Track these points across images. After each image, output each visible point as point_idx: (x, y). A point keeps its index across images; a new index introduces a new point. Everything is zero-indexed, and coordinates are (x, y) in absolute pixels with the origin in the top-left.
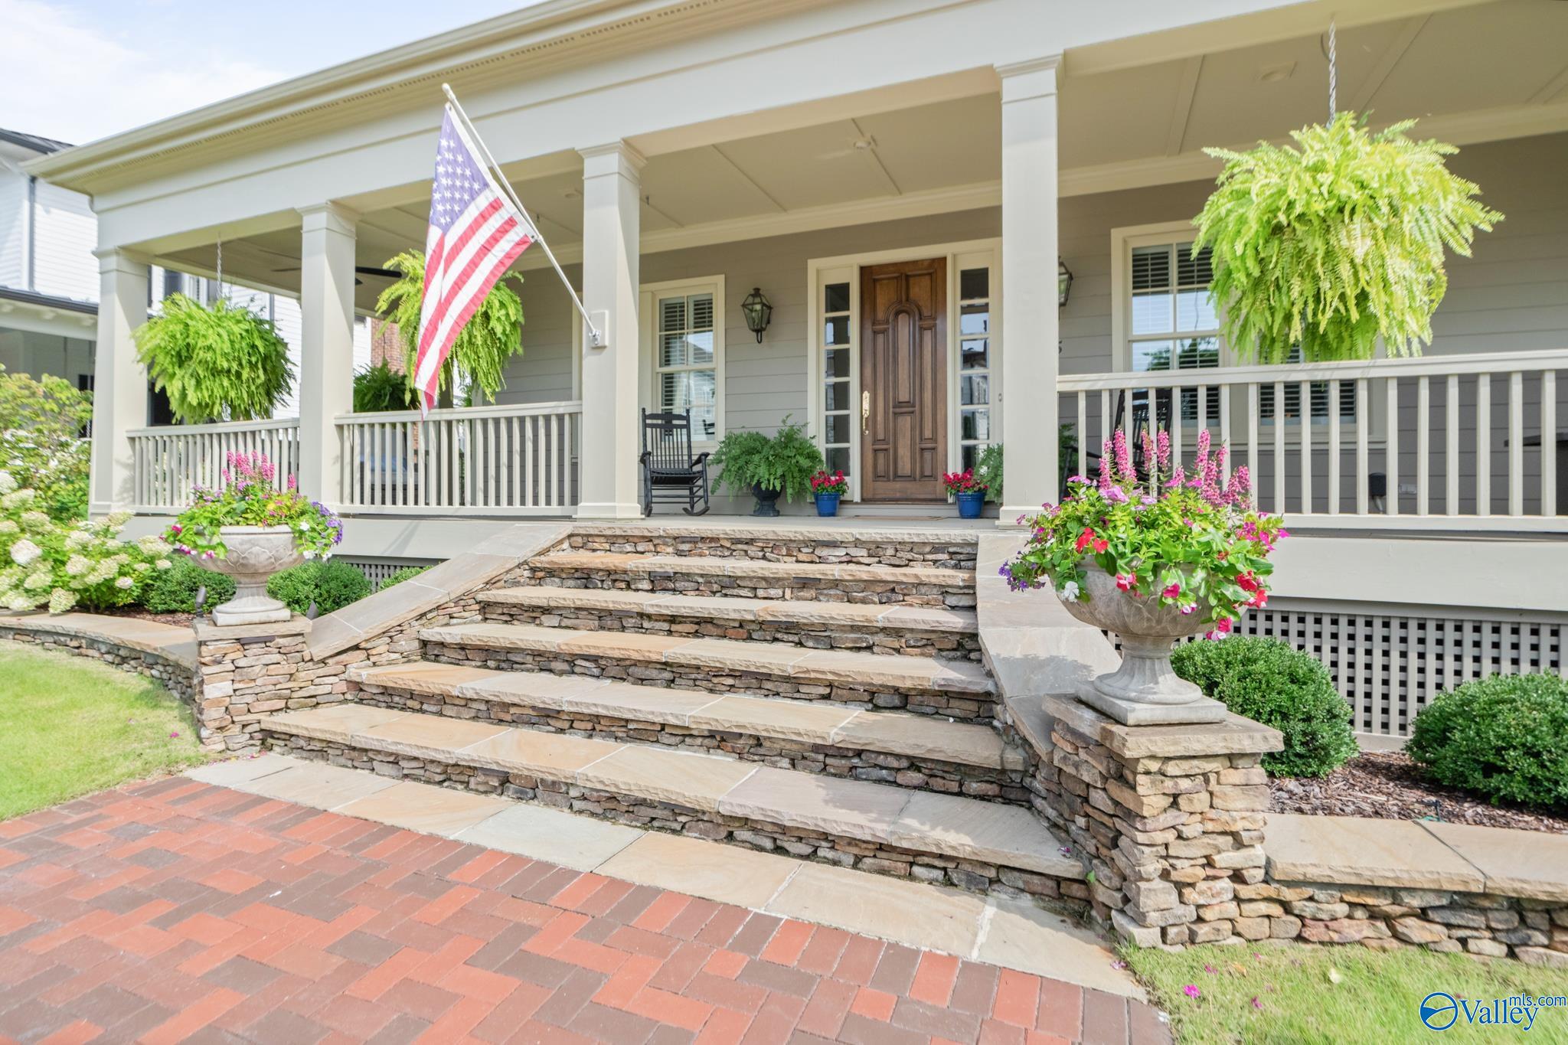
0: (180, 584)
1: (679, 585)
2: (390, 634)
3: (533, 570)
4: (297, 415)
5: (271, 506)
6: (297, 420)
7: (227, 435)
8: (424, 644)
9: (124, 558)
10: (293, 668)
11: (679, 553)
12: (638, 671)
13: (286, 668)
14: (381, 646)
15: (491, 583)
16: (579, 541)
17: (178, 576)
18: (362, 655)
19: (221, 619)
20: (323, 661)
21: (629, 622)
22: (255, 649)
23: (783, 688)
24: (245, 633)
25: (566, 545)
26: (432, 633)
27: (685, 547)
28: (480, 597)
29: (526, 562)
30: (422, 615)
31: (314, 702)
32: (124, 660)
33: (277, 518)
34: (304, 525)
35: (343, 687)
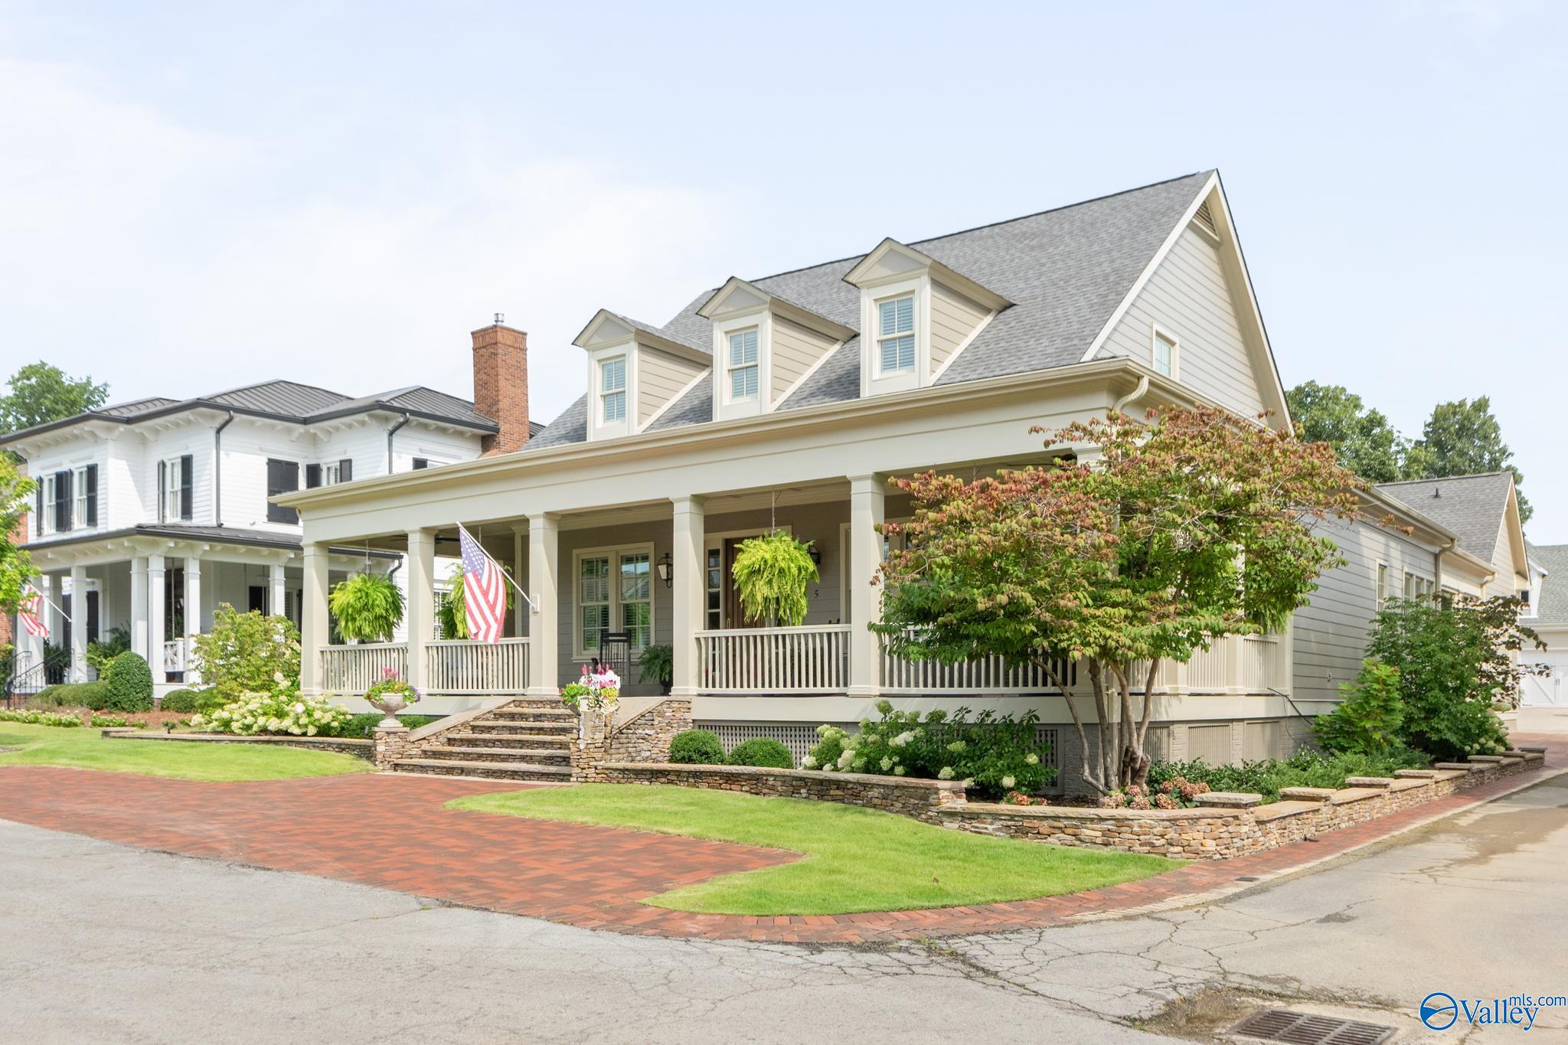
0: (357, 726)
1: (543, 719)
2: (436, 735)
3: (495, 714)
4: (407, 640)
5: (396, 687)
6: (406, 643)
7: (372, 650)
8: (449, 739)
9: (334, 713)
10: (404, 744)
11: (552, 708)
12: (512, 745)
13: (401, 743)
14: (433, 739)
15: (476, 719)
16: (517, 703)
17: (355, 722)
18: (426, 741)
19: (381, 725)
20: (413, 742)
21: (518, 731)
22: (392, 736)
23: (549, 746)
24: (388, 730)
25: (512, 705)
26: (451, 736)
27: (554, 705)
28: (471, 723)
29: (491, 711)
30: (448, 729)
31: (411, 757)
32: (343, 749)
33: (398, 691)
34: (407, 693)
35: (420, 753)
